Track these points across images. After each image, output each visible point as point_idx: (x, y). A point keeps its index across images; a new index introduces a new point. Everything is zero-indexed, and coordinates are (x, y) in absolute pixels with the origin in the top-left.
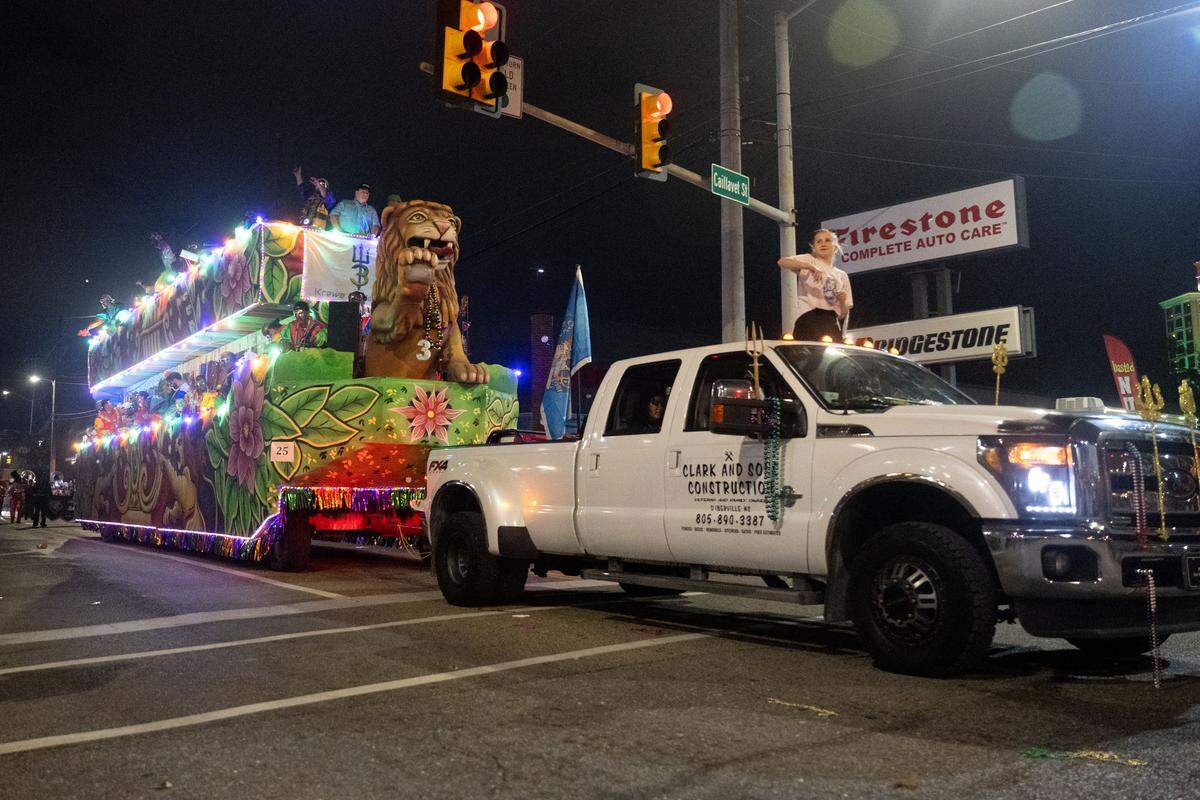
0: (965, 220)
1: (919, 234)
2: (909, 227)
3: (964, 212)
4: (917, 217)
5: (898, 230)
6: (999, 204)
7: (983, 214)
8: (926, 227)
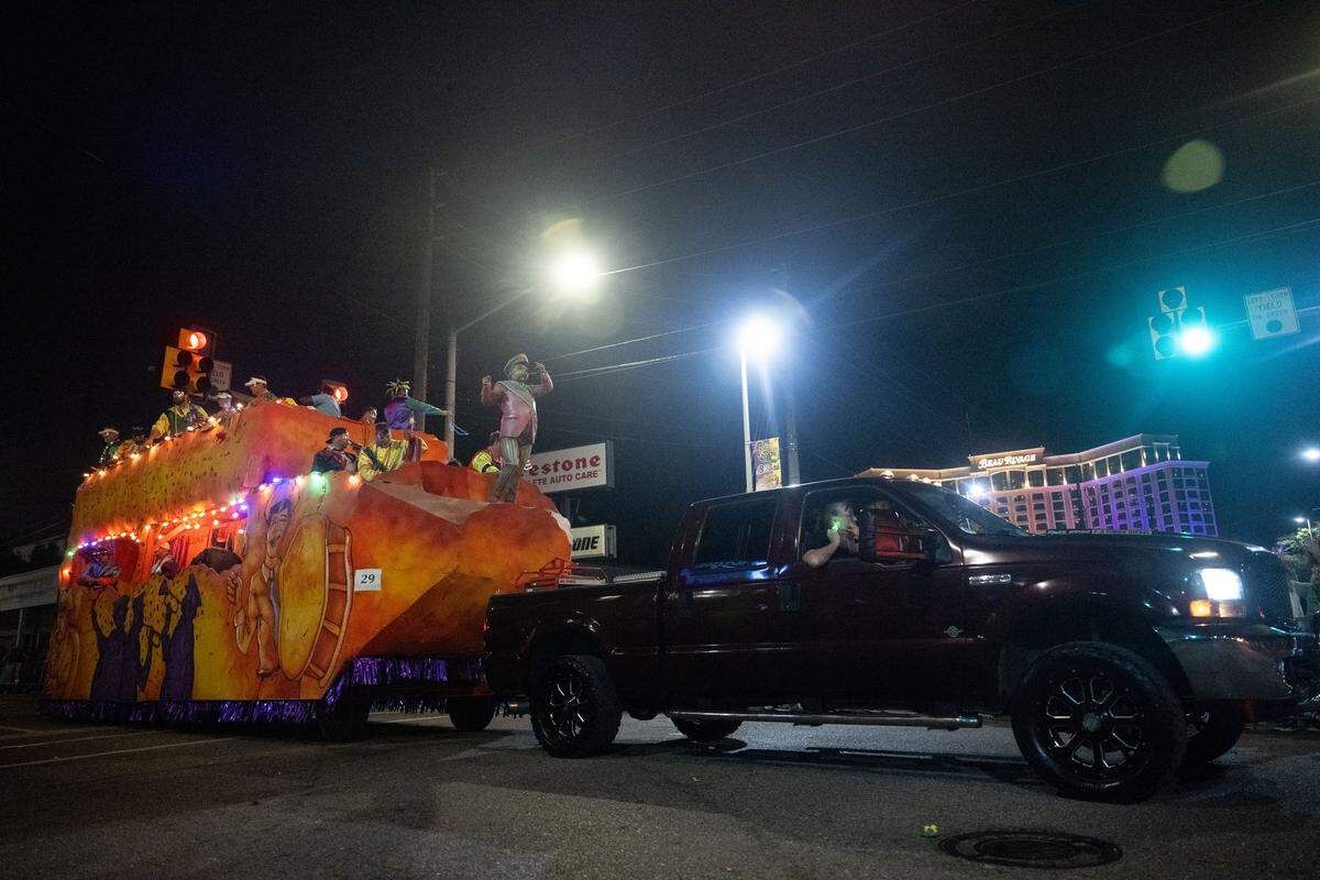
0: (578, 467)
1: (552, 474)
2: (546, 469)
3: (578, 461)
4: (552, 462)
5: (540, 471)
6: (597, 458)
7: (588, 464)
8: (556, 470)
